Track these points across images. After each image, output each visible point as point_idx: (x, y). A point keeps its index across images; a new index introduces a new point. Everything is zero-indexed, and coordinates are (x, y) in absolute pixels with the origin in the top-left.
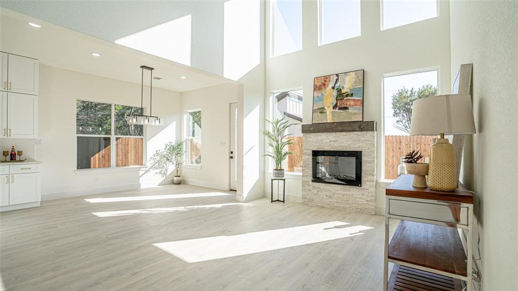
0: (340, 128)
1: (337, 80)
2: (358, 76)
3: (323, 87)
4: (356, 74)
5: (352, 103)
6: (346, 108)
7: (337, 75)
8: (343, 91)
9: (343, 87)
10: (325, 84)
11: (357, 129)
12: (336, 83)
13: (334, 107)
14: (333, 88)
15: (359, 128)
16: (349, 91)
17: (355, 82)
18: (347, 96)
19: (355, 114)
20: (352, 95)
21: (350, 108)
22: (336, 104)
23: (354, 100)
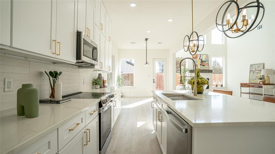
0: (203, 72)
1: (200, 56)
2: (206, 56)
3: (196, 58)
4: (206, 55)
5: (206, 64)
6: (204, 66)
7: (200, 55)
8: (203, 60)
9: (202, 59)
10: (196, 57)
11: (208, 72)
12: (200, 57)
13: (201, 65)
14: (199, 59)
15: (209, 71)
16: (204, 60)
17: (206, 58)
18: (204, 62)
19: (207, 67)
20: (205, 62)
21: (205, 66)
22: (201, 64)
23: (206, 63)
